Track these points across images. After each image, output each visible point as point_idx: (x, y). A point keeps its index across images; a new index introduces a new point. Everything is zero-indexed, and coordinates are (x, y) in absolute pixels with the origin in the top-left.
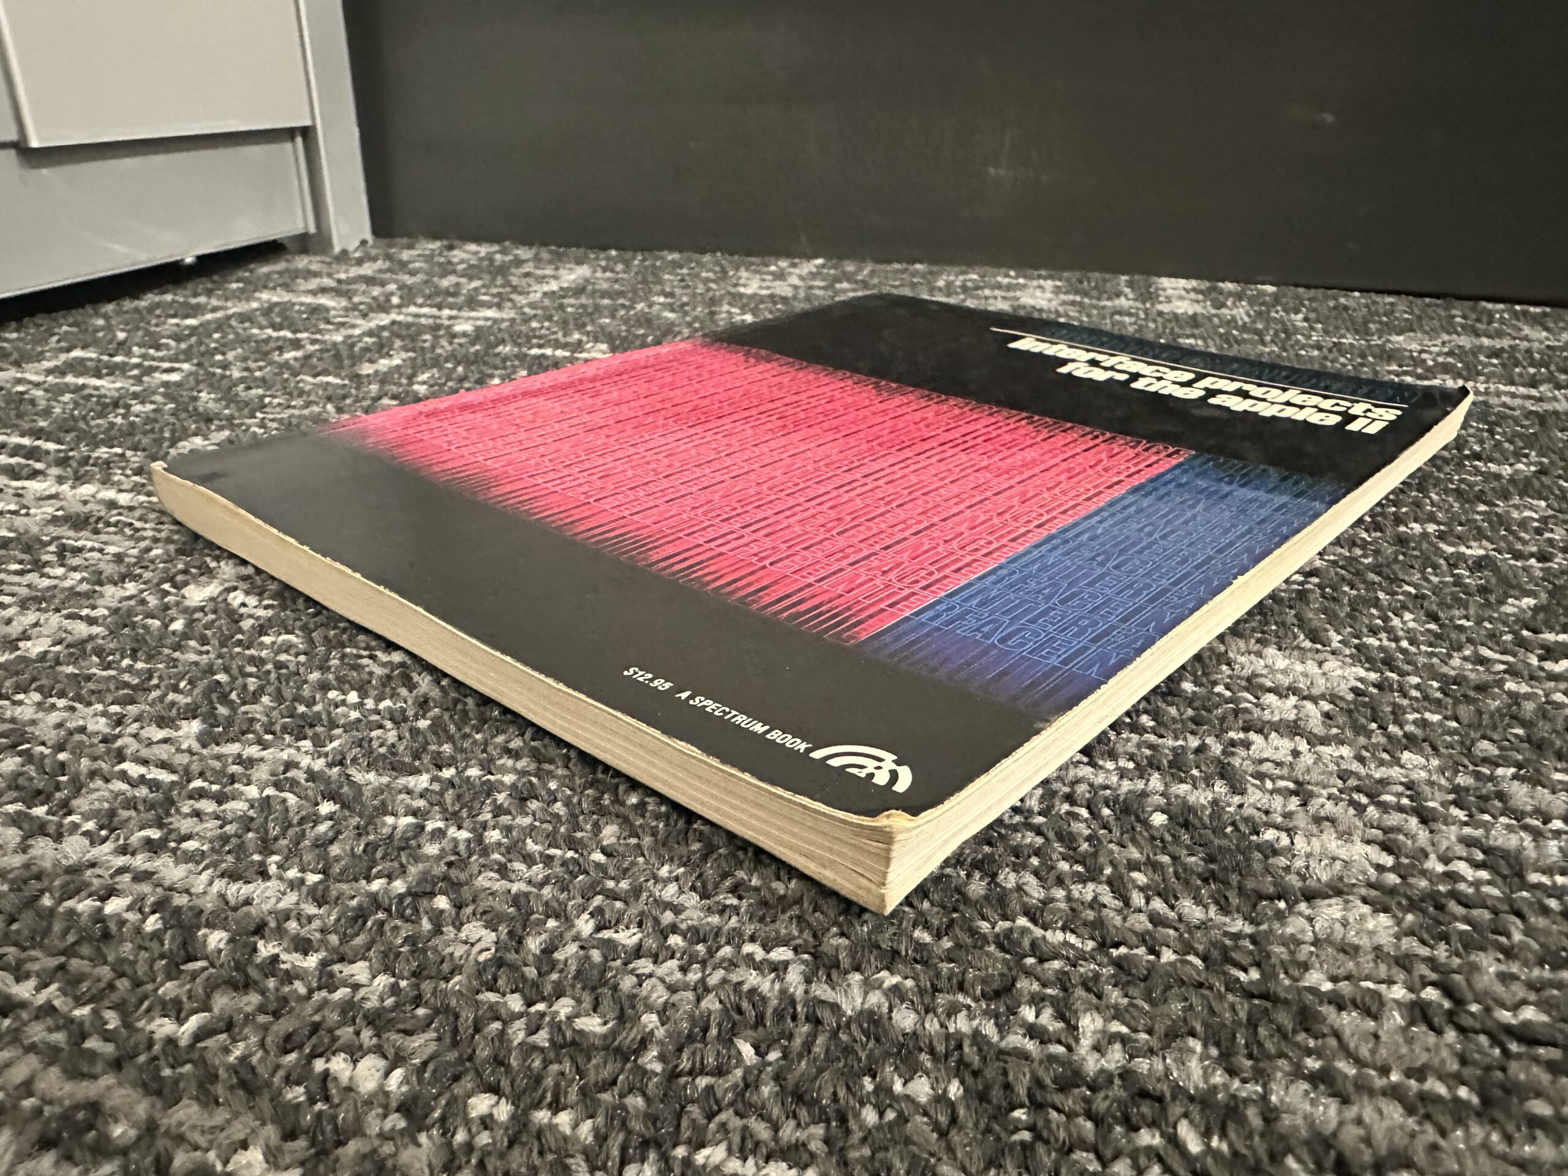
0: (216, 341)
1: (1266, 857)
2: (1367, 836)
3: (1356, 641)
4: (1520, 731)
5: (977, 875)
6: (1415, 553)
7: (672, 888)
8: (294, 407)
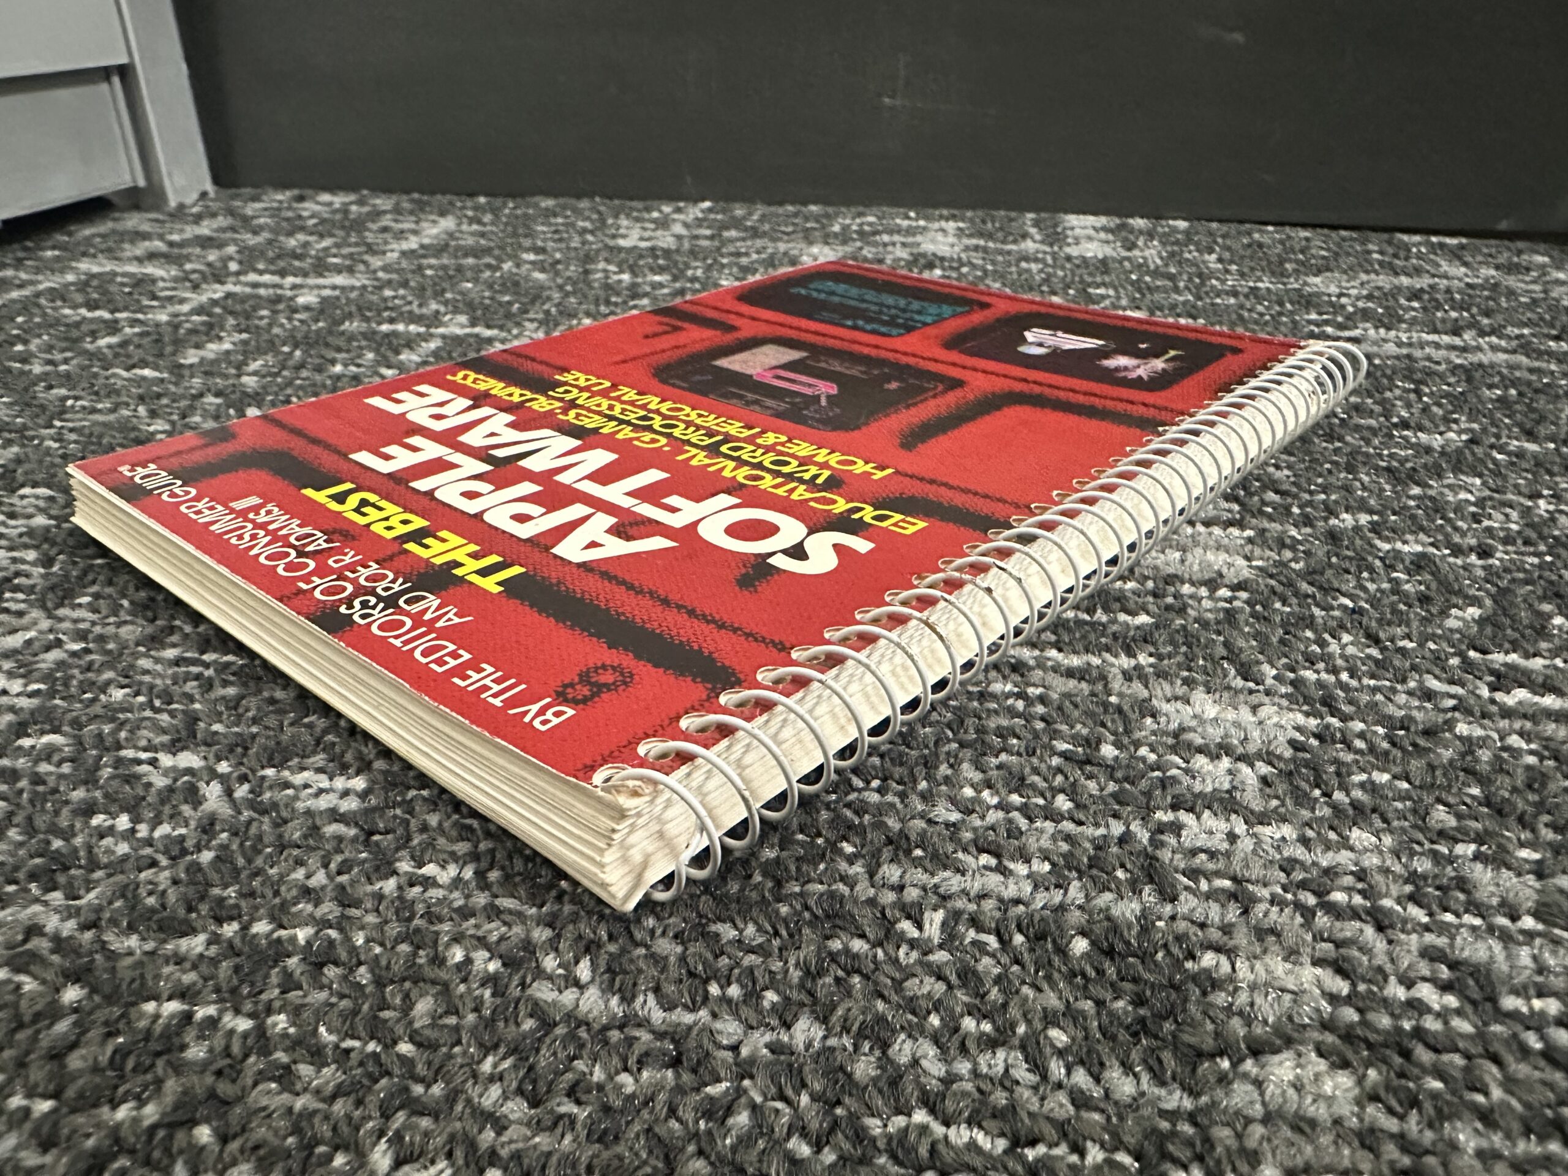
0: (19, 327)
1: (1204, 993)
2: (1318, 954)
3: (1292, 675)
4: (1475, 791)
5: (866, 1047)
6: (1350, 553)
8: (99, 411)
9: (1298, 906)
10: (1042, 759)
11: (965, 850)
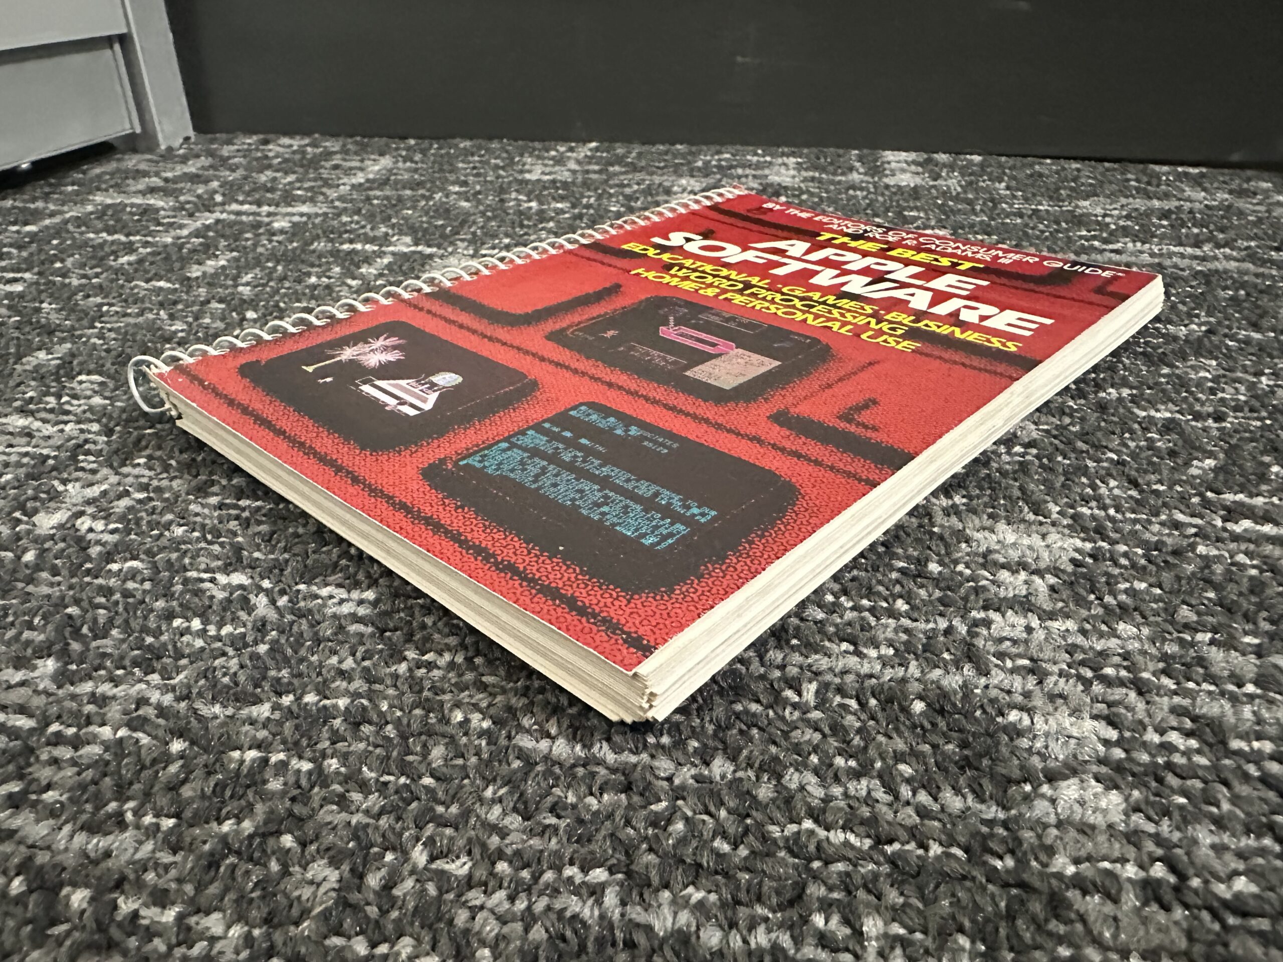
0: (55, 248)
1: (1012, 739)
2: (1095, 712)
3: (1071, 511)
4: (1211, 595)
5: (765, 778)
6: (1116, 419)
7: (497, 810)
8: (129, 315)
9: (1080, 678)
10: (884, 575)
11: (830, 640)
